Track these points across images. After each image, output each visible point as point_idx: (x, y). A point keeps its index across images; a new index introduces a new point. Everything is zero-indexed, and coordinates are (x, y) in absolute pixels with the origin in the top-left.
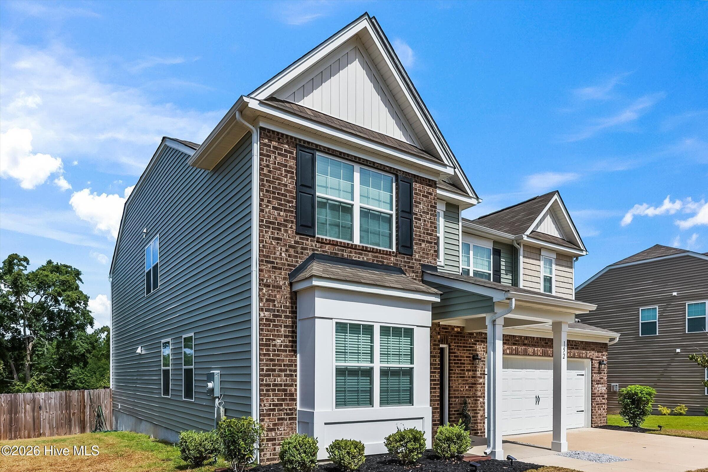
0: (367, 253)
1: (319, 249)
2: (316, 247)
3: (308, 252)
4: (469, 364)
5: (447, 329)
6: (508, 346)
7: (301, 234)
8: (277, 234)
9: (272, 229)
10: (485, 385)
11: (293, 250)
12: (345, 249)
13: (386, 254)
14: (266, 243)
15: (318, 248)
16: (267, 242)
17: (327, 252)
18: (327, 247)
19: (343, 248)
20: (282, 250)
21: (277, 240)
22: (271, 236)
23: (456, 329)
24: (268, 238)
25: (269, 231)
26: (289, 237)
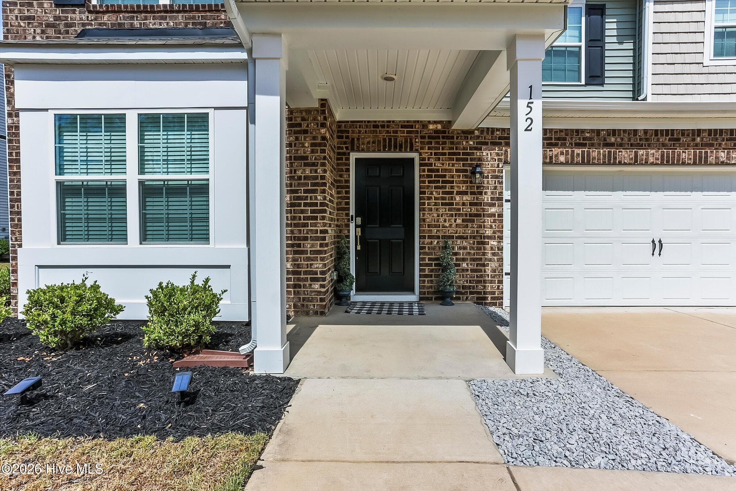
0: (174, 14)
1: (93, 23)
2: (88, 20)
3: (76, 29)
4: (465, 182)
5: (412, 127)
6: (561, 149)
7: (64, 6)
8: (28, 11)
9: (20, 6)
10: (502, 217)
11: (53, 29)
12: (135, 15)
13: (210, 11)
14: (11, 26)
15: (92, 20)
16: (13, 24)
17: (105, 24)
18: (105, 17)
19: (132, 15)
20: (37, 33)
21: (27, 20)
22: (19, 15)
23: (431, 127)
24: (14, 18)
25: (15, 9)
26: (46, 13)
